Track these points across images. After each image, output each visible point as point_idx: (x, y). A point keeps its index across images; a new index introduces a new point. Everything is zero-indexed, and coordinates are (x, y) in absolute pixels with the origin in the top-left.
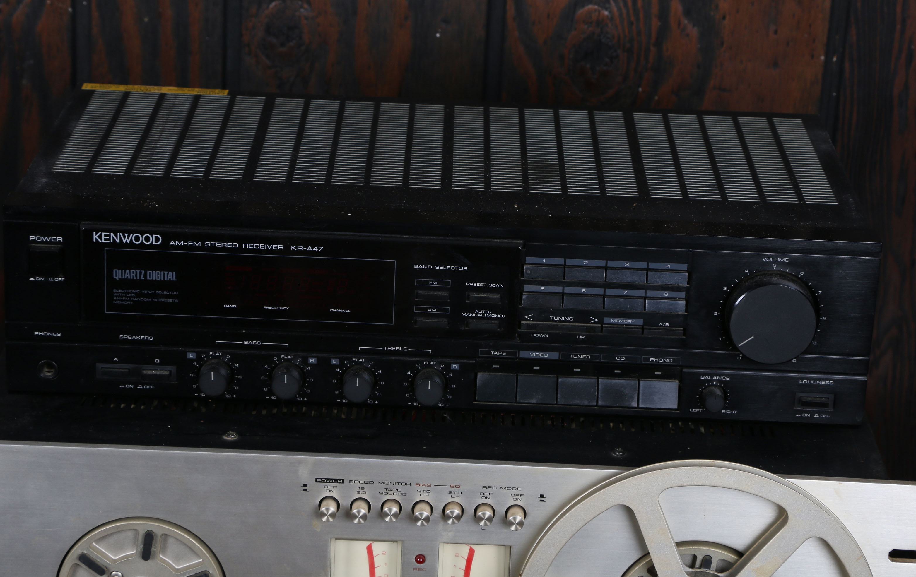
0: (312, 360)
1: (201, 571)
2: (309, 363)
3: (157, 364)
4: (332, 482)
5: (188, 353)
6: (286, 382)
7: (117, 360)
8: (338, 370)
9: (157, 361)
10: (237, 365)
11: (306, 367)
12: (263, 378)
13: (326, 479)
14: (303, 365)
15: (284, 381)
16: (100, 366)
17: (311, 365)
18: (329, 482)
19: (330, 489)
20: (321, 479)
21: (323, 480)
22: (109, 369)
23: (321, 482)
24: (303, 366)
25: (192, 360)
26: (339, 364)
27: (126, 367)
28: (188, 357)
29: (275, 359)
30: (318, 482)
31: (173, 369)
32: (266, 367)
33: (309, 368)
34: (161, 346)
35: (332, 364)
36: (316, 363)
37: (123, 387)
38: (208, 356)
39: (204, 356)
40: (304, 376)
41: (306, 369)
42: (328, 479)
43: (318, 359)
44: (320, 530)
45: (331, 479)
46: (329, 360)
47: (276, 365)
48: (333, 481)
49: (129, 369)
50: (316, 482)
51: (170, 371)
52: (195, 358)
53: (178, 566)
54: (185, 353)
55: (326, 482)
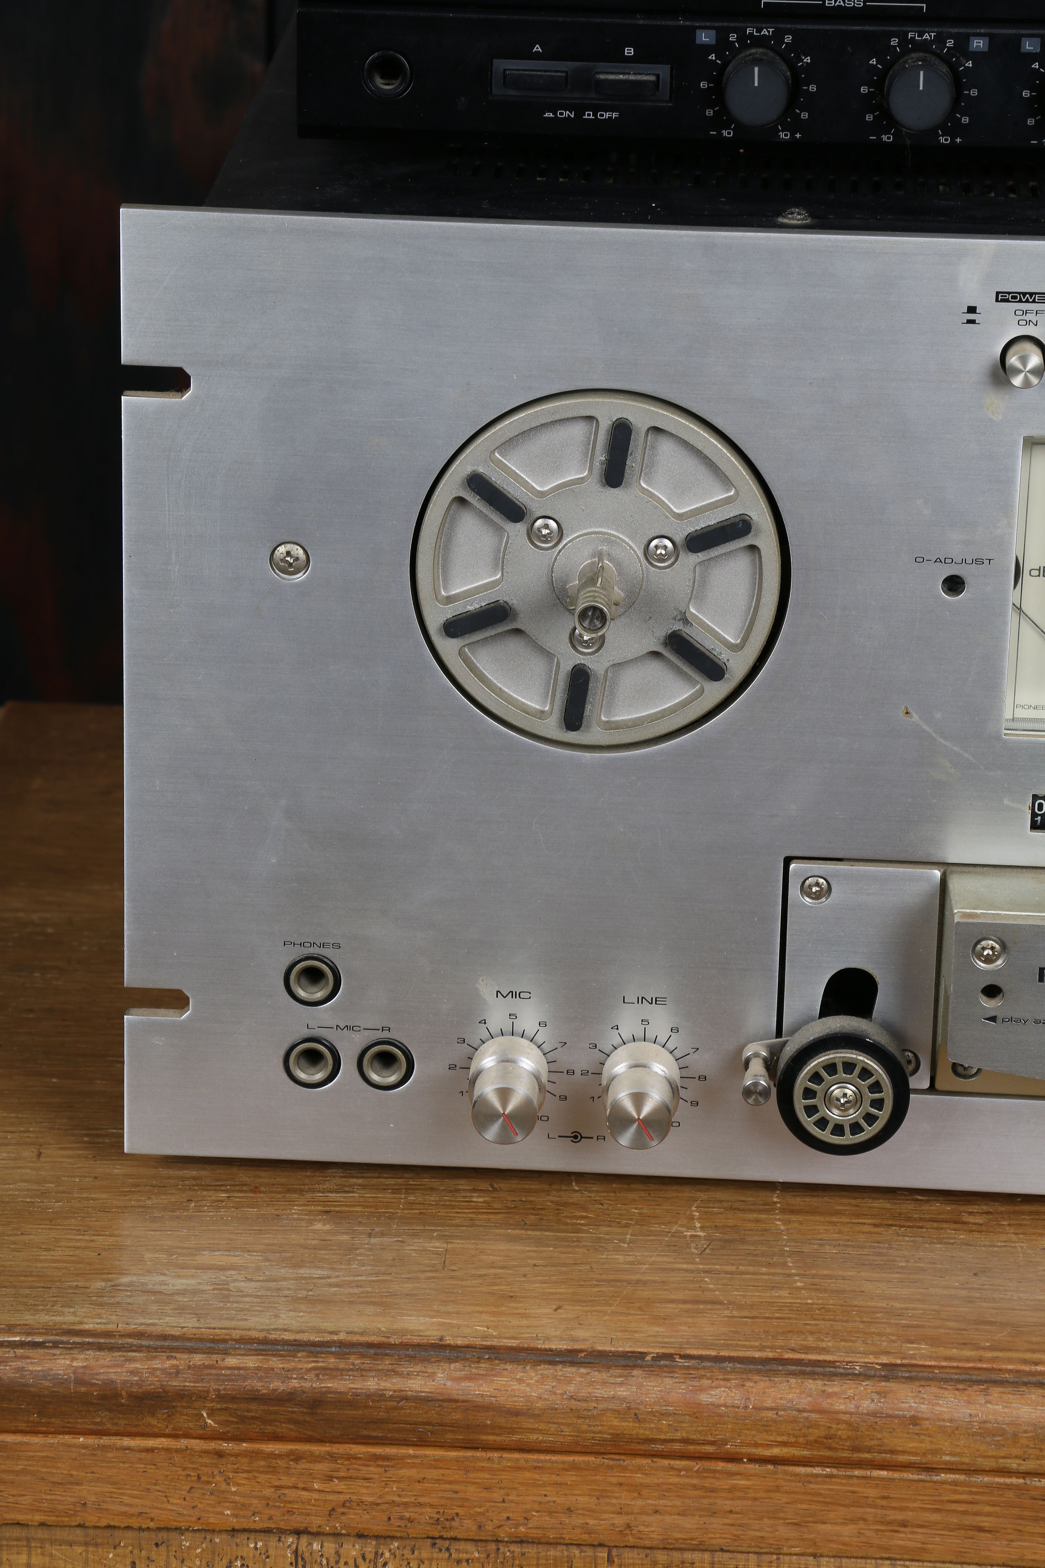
0: (978, 44)
1: (732, 515)
2: (971, 49)
3: (629, 60)
4: (1034, 301)
5: (698, 31)
6: (921, 88)
7: (540, 49)
8: (1036, 66)
9: (629, 51)
10: (808, 60)
11: (964, 61)
12: (864, 90)
13: (1019, 293)
14: (957, 54)
15: (919, 86)
16: (501, 65)
17: (976, 56)
18: (1027, 301)
19: (1029, 317)
20: (1009, 293)
21: (1013, 297)
22: (521, 72)
23: (1007, 301)
24: (957, 58)
25: (707, 49)
26: (1038, 51)
27: (559, 68)
28: (698, 42)
29: (894, 42)
30: (1003, 301)
31: (664, 71)
32: (873, 62)
33: (970, 64)
34: (638, 16)
35: (1022, 50)
36: (986, 50)
37: (552, 115)
38: (742, 38)
39: (733, 37)
40: (958, 82)
41: (964, 65)
42: (1024, 294)
43: (992, 38)
44: (1000, 418)
45: (1031, 294)
46: (1016, 42)
47: (897, 58)
48: (1037, 298)
49: (567, 72)
50: (997, 300)
51: (658, 76)
52: (714, 42)
53: (679, 508)
54: (691, 32)
55: (1021, 301)
